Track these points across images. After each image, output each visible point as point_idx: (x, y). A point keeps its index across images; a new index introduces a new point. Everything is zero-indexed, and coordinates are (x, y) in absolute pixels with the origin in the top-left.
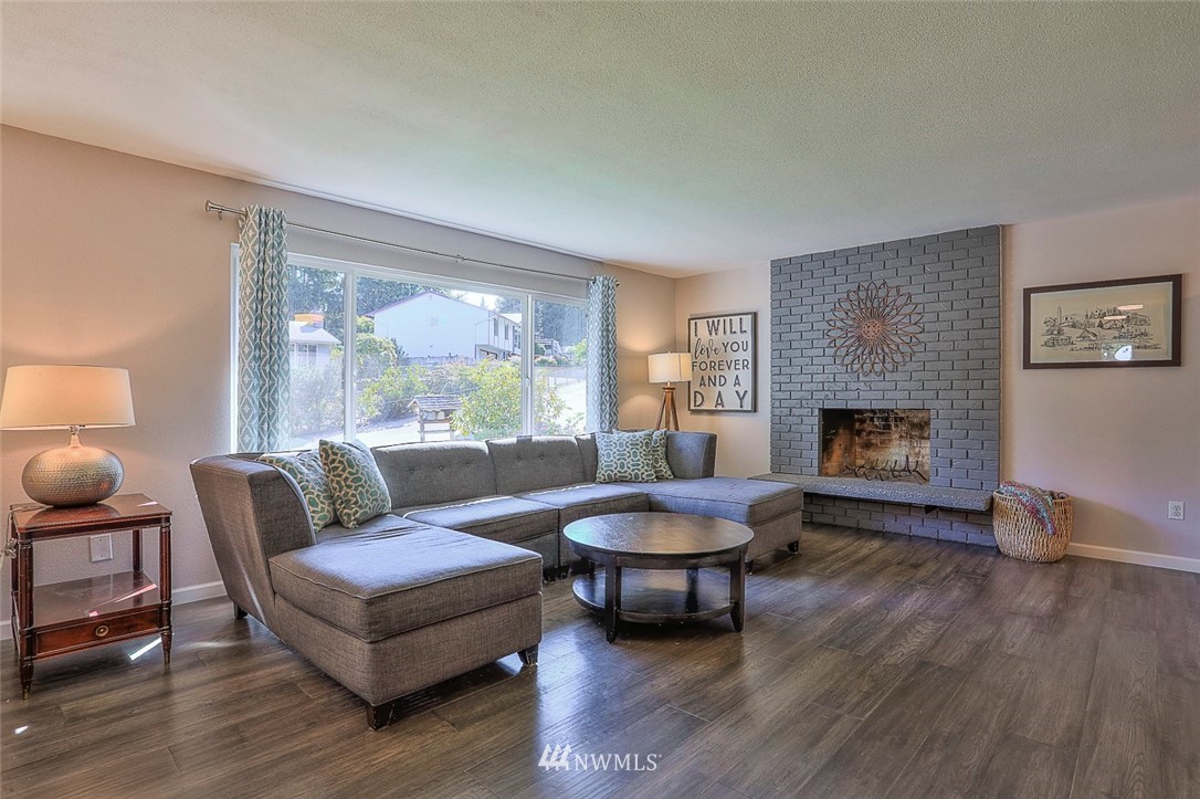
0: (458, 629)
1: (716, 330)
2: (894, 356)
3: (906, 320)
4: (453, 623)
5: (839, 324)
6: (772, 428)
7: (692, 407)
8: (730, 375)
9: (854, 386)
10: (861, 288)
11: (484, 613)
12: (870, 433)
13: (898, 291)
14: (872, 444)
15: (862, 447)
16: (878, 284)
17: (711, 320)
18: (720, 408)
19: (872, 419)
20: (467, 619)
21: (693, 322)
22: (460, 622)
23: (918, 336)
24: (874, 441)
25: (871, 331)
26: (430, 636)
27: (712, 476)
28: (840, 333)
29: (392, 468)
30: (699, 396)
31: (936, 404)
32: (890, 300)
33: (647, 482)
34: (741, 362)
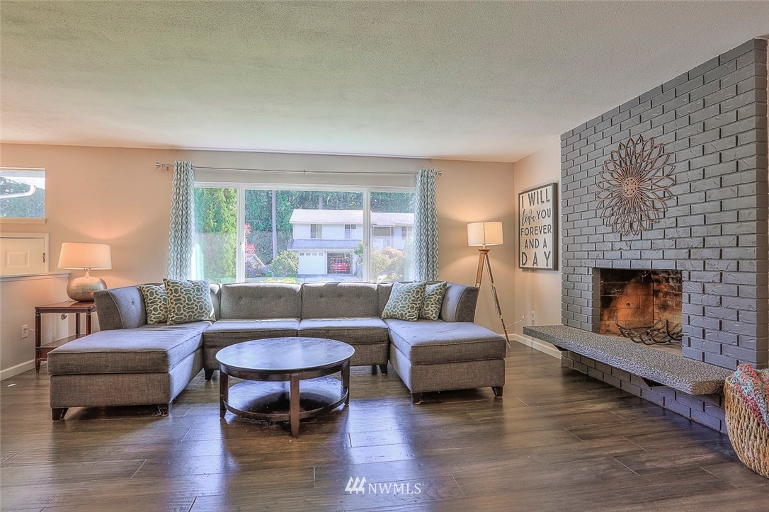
0: (100, 380)
1: (533, 202)
2: (650, 212)
3: (660, 174)
4: (98, 377)
5: (606, 185)
6: (563, 285)
7: (521, 266)
8: (541, 237)
9: (617, 246)
10: (622, 147)
11: (120, 376)
12: (667, 294)
13: (653, 143)
14: (668, 306)
15: (660, 308)
16: (635, 139)
17: (530, 193)
18: (535, 266)
19: (667, 280)
20: (108, 377)
21: (521, 196)
22: (103, 377)
23: (670, 189)
24: (670, 303)
25: (630, 188)
26: (83, 380)
27: (472, 321)
28: (607, 193)
29: (228, 296)
30: (524, 256)
31: (689, 265)
32: (645, 154)
33: (409, 320)
34: (547, 227)
